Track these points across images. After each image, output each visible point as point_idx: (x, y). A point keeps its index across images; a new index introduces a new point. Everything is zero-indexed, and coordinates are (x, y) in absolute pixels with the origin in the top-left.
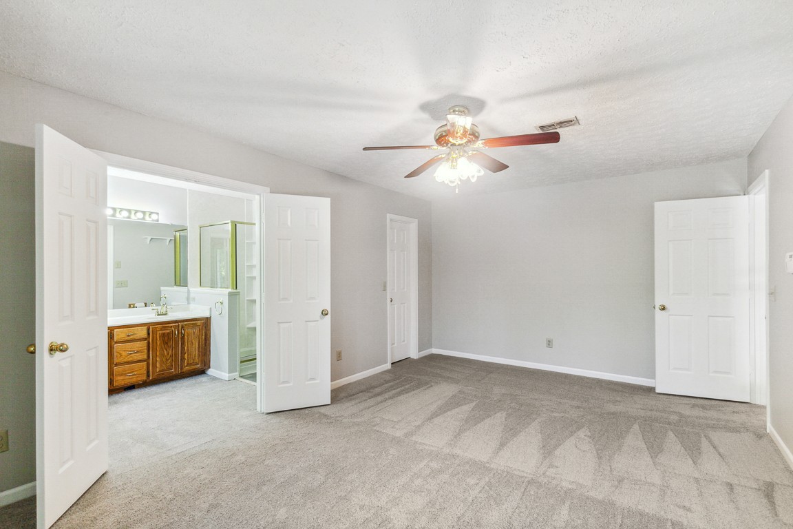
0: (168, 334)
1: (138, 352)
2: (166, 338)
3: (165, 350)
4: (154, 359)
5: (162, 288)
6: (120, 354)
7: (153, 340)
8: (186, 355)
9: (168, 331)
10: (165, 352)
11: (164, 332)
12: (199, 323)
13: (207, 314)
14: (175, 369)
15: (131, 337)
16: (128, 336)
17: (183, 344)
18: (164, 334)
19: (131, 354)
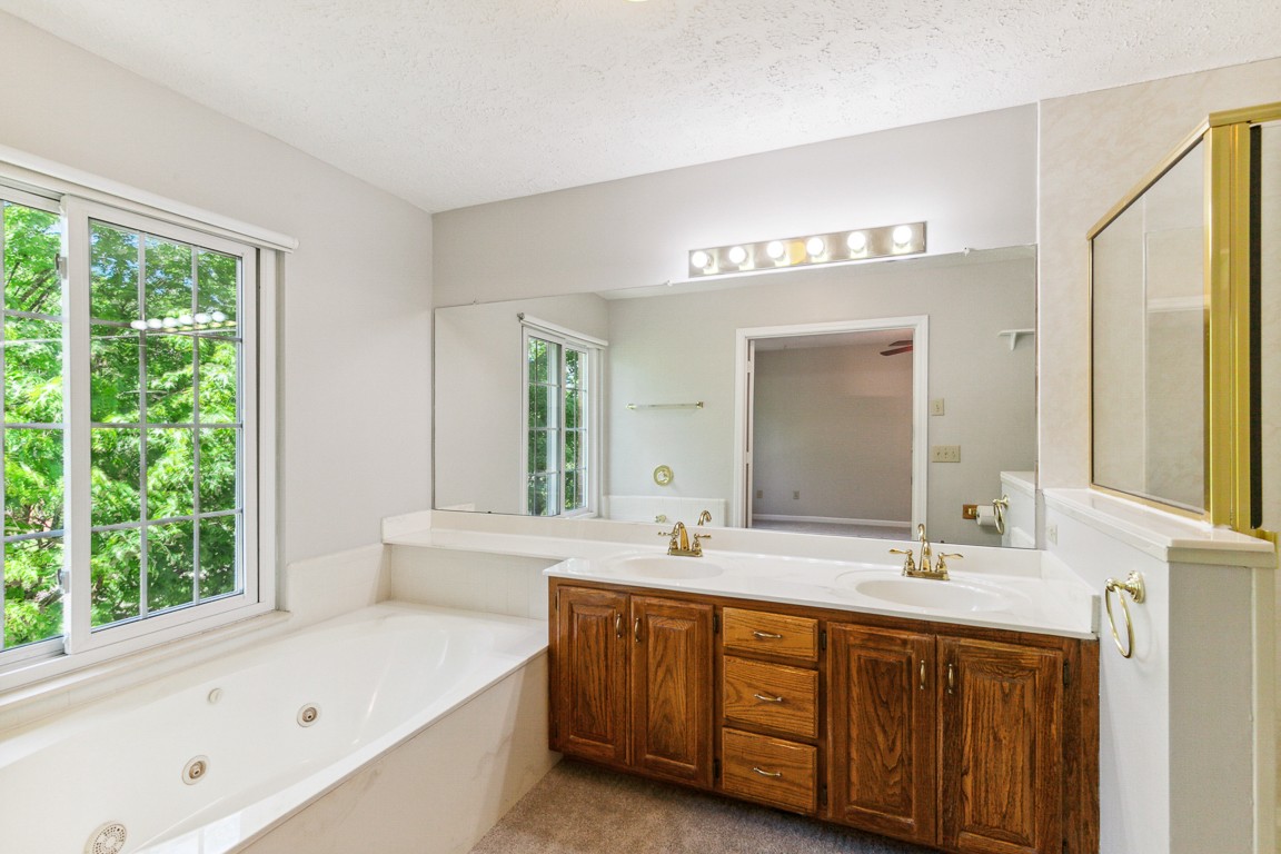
0: (891, 668)
1: (784, 702)
2: (884, 683)
3: (878, 730)
4: (842, 751)
5: (1005, 475)
6: (738, 692)
7: (836, 673)
8: (969, 780)
9: (892, 659)
10: (880, 738)
11: (874, 654)
12: (1032, 655)
13: (1073, 622)
14: (921, 821)
15: (768, 646)
16: (760, 639)
17: (954, 727)
18: (875, 663)
19: (765, 702)
